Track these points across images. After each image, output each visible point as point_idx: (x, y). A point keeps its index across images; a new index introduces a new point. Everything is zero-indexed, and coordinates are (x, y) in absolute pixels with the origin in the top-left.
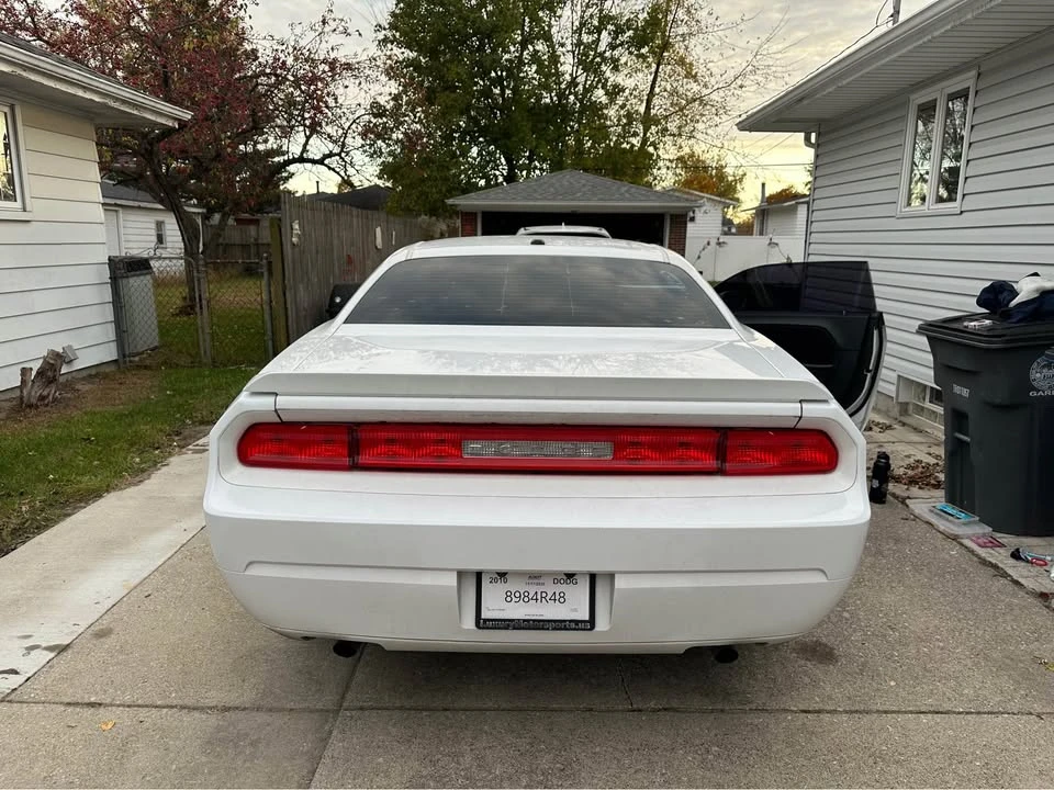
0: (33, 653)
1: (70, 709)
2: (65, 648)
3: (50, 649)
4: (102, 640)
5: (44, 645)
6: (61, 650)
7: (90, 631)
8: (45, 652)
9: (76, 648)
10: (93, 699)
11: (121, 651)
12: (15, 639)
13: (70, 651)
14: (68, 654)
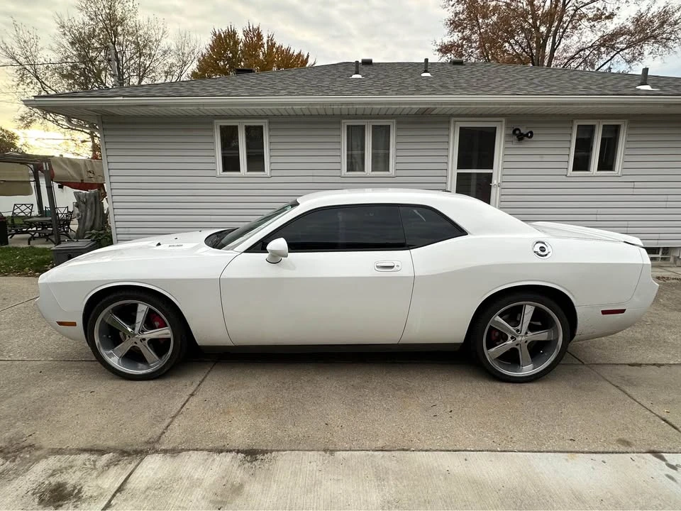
0: (674, 464)
1: (678, 426)
2: (653, 452)
3: (663, 459)
4: (629, 440)
5: (664, 463)
6: (656, 453)
7: (630, 450)
8: (666, 458)
9: (648, 448)
10: (663, 422)
11: (627, 428)
12: (678, 481)
13: (652, 449)
14: (654, 448)
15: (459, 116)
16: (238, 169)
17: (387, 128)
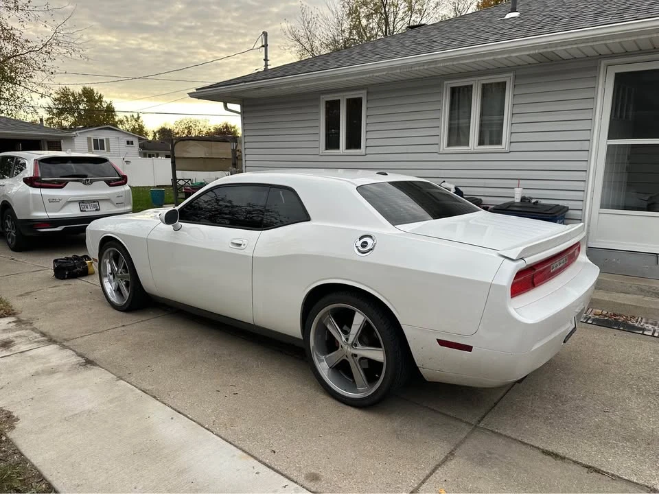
4: (323, 479)
15: (613, 55)
16: (337, 147)
17: (502, 86)
